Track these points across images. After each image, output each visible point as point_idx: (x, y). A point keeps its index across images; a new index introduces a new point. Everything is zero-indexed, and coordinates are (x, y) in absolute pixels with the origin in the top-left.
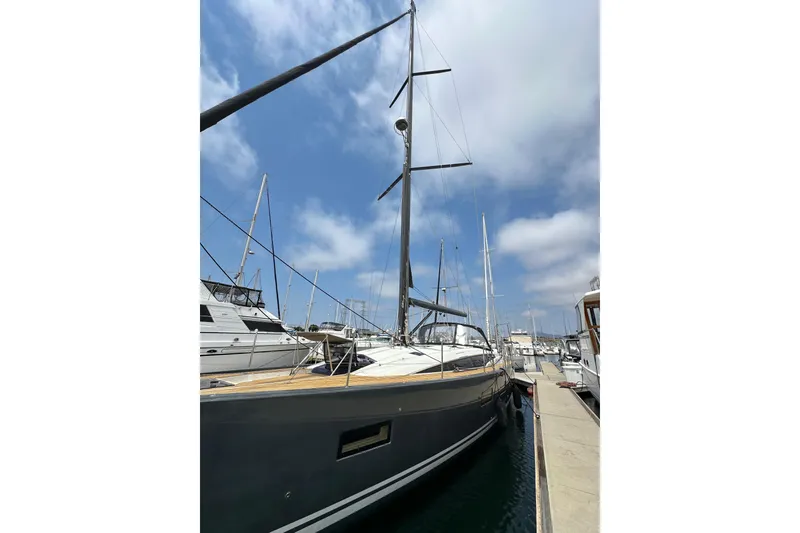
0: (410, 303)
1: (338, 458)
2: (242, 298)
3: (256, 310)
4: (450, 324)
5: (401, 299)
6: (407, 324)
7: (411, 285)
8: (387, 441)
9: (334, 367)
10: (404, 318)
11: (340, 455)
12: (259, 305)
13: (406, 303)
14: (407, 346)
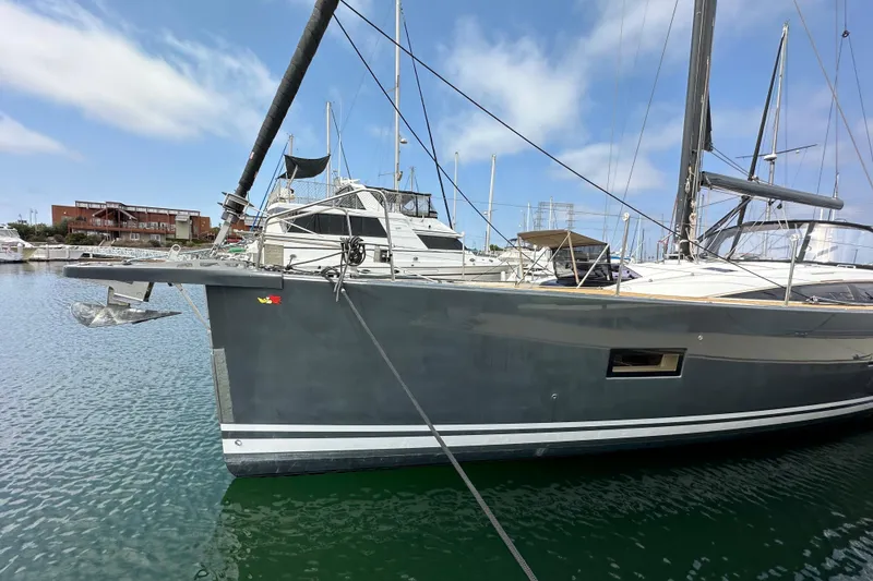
0: (703, 183)
1: (608, 376)
2: (410, 206)
3: (429, 221)
4: (793, 224)
5: (684, 175)
6: (693, 222)
7: (708, 146)
8: (677, 373)
9: (581, 278)
10: (689, 210)
11: (610, 373)
12: (431, 214)
13: (693, 181)
14: (691, 259)
